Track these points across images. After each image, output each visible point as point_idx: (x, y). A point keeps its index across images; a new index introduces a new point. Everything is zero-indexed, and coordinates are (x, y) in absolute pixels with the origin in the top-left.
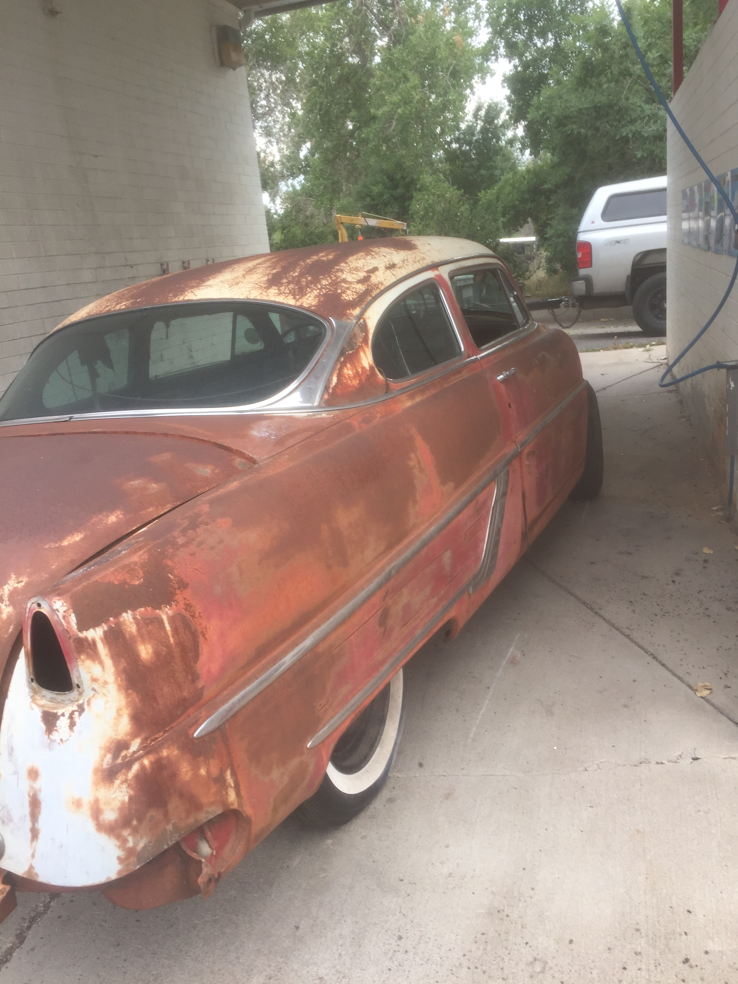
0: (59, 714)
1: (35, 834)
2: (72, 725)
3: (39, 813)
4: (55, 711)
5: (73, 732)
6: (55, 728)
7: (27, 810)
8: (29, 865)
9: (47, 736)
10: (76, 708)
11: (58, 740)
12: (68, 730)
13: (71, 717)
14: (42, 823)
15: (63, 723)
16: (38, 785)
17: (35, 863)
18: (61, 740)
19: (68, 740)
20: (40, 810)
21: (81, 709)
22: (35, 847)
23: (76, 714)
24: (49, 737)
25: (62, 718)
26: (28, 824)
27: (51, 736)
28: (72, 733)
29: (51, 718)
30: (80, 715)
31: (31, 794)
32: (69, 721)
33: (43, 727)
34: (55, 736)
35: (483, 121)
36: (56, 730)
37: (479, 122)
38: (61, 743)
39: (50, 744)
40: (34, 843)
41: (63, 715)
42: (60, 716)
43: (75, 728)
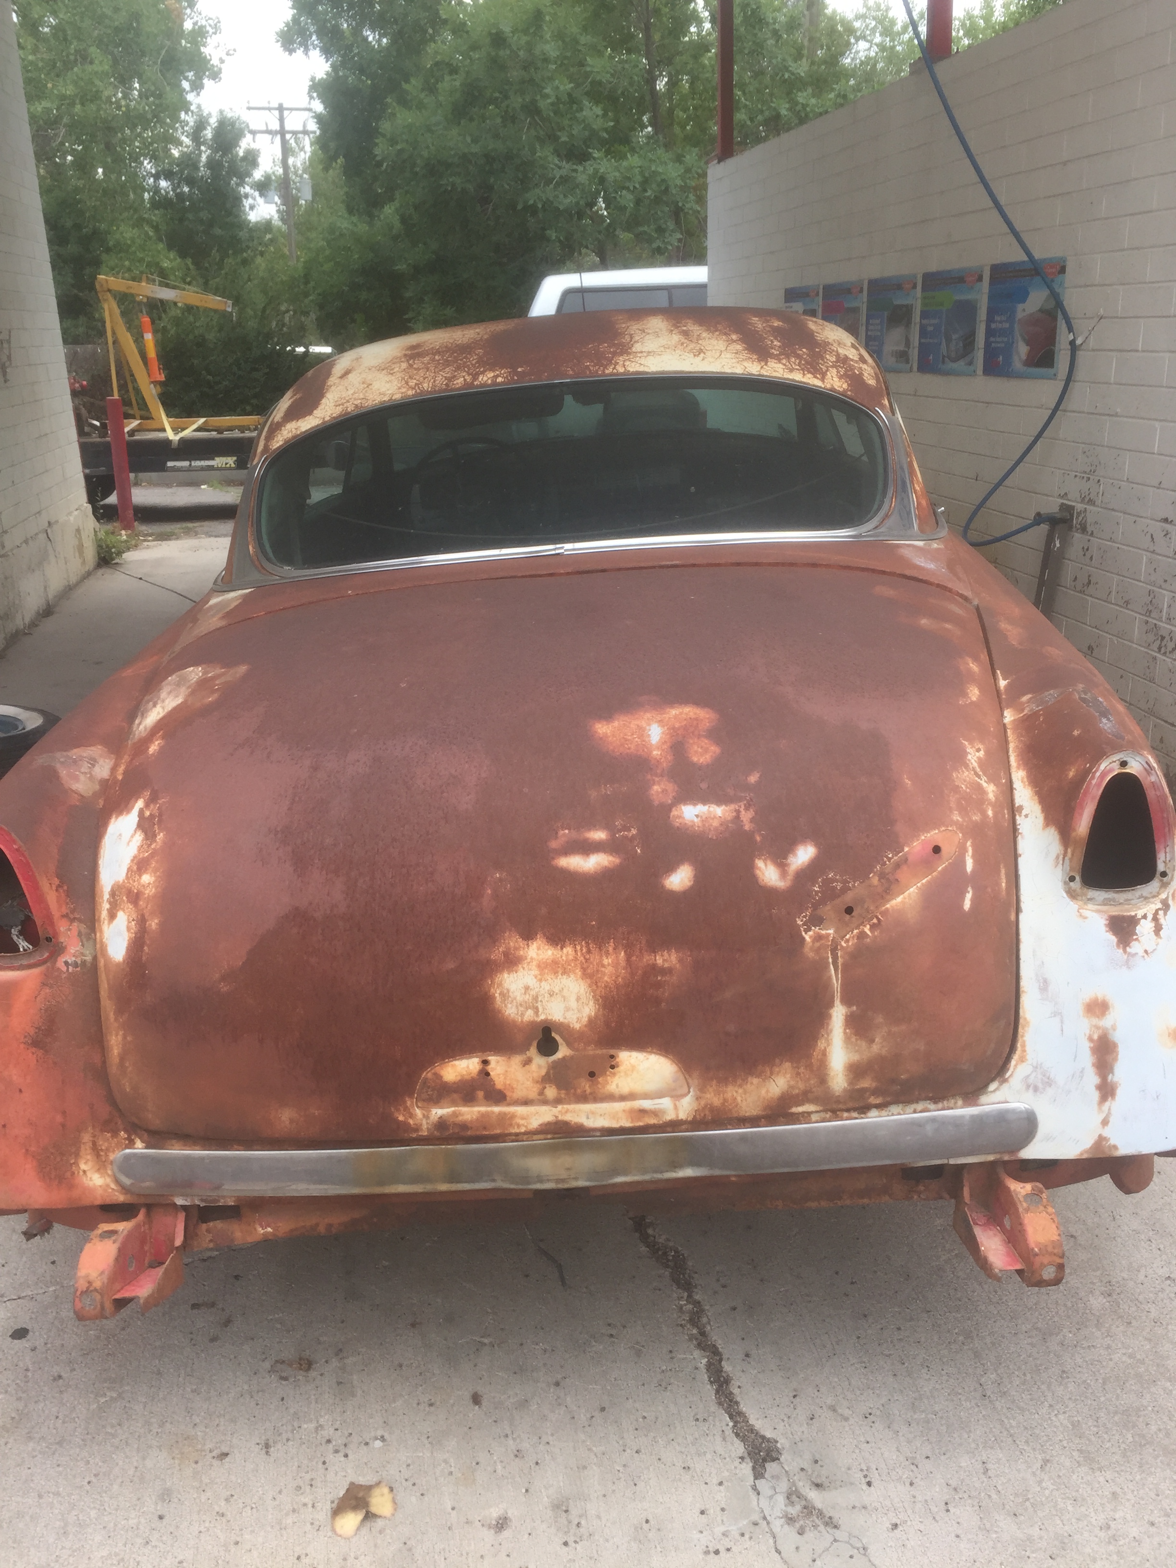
0: (1139, 916)
1: (1107, 1091)
2: (1158, 929)
3: (1115, 1059)
4: (1133, 914)
5: (1161, 938)
6: (1135, 937)
7: (1087, 1059)
8: (1096, 1137)
9: (1121, 951)
10: (1159, 906)
11: (1141, 952)
12: (1155, 937)
13: (1155, 919)
14: (1121, 1073)
15: (1145, 928)
16: (1107, 1022)
17: (1107, 1132)
18: (1146, 952)
19: (1155, 950)
20: (1117, 1055)
21: (1166, 906)
22: (1109, 1109)
23: (1161, 913)
24: (1125, 951)
25: (1143, 921)
26: (1092, 1079)
27: (1128, 949)
28: (1159, 940)
29: (1125, 925)
30: (1165, 914)
31: (1096, 1037)
32: (1153, 925)
33: (1113, 939)
34: (1135, 947)
35: (209, 148)
36: (1137, 939)
37: (203, 148)
38: (1146, 956)
39: (1127, 961)
40: (1107, 1104)
41: (1145, 917)
42: (1140, 919)
43: (1161, 933)
